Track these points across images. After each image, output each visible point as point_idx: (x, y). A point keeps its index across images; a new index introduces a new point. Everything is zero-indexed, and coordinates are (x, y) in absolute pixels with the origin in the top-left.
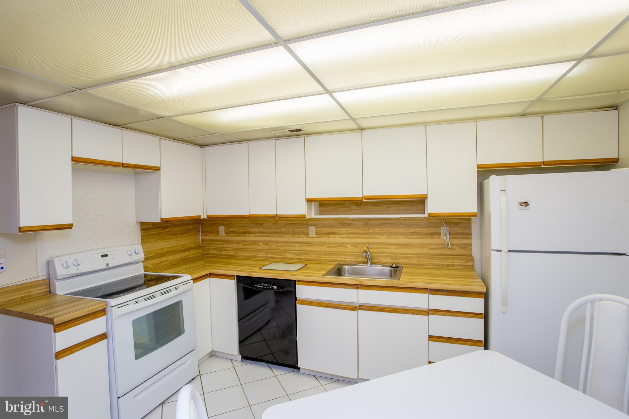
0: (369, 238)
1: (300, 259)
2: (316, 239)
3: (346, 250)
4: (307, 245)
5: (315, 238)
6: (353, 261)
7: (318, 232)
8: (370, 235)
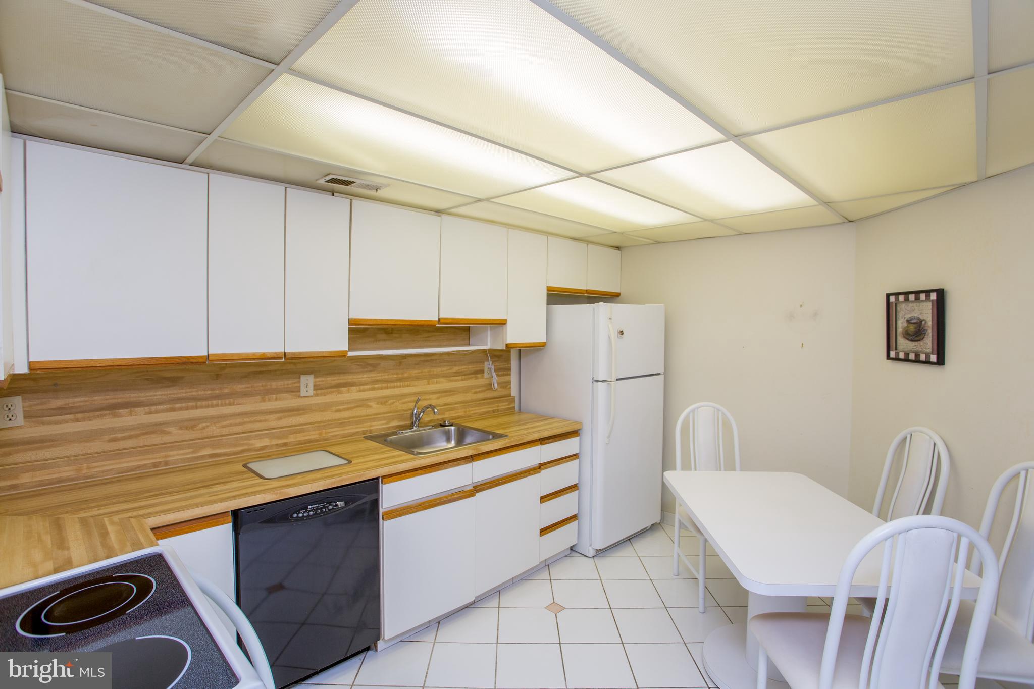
0: (403, 386)
1: (285, 444)
2: (314, 398)
3: (370, 411)
4: (295, 413)
5: (312, 396)
6: (383, 428)
7: (319, 385)
8: (405, 381)
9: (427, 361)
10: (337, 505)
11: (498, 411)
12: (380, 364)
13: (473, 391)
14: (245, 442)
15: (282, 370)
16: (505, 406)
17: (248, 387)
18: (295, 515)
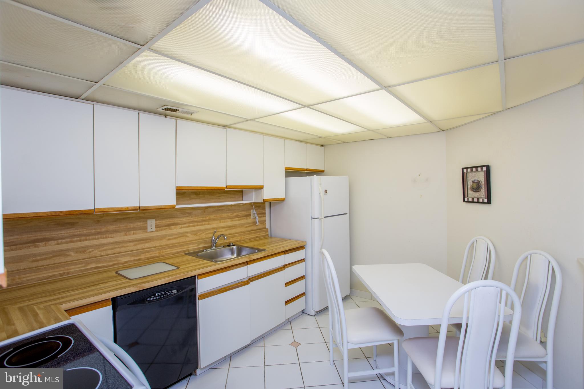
0: (206, 225)
1: (139, 260)
2: (155, 232)
3: (187, 239)
4: (145, 241)
6: (196, 248)
7: (158, 225)
8: (207, 222)
9: (219, 210)
10: (173, 292)
11: (259, 237)
12: (193, 212)
13: (245, 226)
14: (116, 259)
15: (136, 217)
16: (263, 234)
17: (117, 227)
18: (148, 299)
